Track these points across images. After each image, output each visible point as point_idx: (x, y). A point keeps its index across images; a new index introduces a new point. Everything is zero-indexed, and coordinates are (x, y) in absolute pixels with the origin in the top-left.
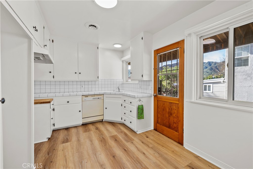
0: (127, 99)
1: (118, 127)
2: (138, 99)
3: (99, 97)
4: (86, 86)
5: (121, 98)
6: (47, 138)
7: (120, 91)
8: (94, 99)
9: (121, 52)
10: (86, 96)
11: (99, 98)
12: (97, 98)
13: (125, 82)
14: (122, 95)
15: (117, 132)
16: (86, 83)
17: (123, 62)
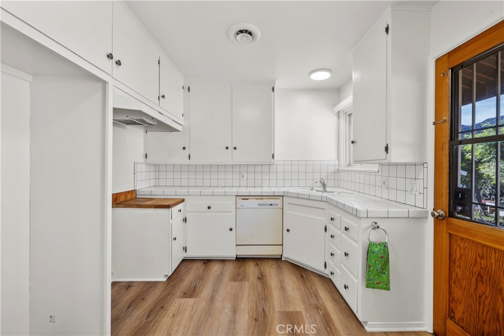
0: (339, 216)
1: (311, 288)
2: (369, 223)
3: (273, 201)
4: (251, 176)
5: (324, 209)
6: (166, 276)
7: (328, 189)
8: (260, 205)
9: (334, 91)
10: (245, 198)
11: (272, 203)
12: (268, 205)
13: (343, 167)
14: (326, 203)
15: (304, 303)
16: (251, 169)
17: (339, 118)
